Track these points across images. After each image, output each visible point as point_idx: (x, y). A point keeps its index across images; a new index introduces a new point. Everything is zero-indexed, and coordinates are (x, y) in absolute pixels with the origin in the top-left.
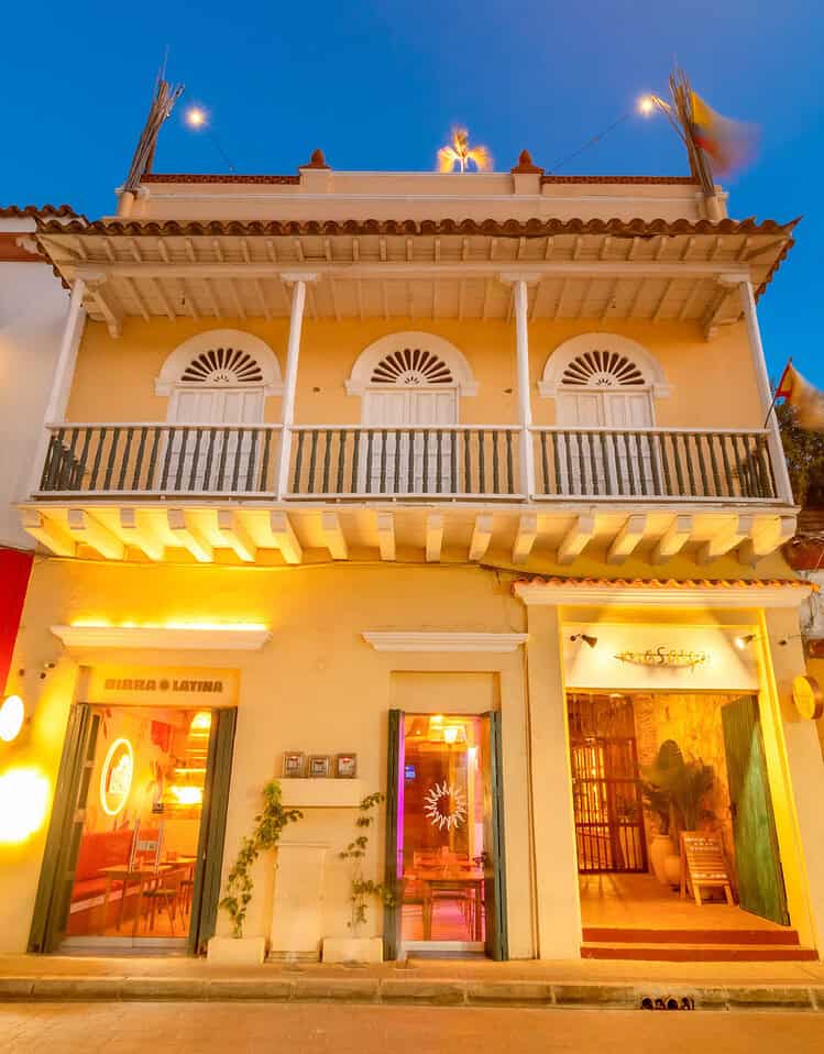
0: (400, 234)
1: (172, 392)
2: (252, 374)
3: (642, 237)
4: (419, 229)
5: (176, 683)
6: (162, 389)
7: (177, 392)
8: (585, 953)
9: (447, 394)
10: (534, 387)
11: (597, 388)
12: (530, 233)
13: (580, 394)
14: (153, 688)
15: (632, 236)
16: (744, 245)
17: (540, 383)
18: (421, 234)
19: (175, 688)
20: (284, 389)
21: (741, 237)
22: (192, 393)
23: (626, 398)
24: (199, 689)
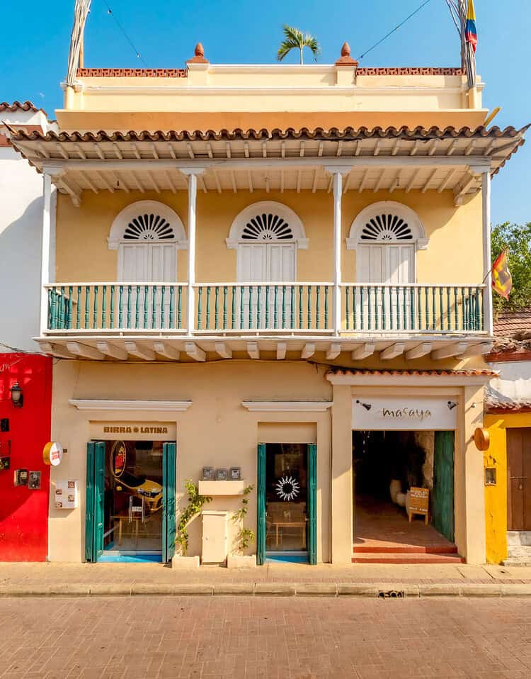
0: (258, 139)
1: (119, 248)
2: (168, 234)
3: (422, 139)
4: (270, 136)
5: (142, 429)
6: (112, 245)
7: (122, 246)
8: (354, 560)
9: (290, 247)
10: (344, 241)
11: (382, 241)
12: (346, 138)
13: (371, 246)
14: (130, 431)
15: (415, 139)
16: (490, 145)
17: (347, 239)
18: (272, 139)
19: (142, 432)
20: (188, 245)
21: (489, 139)
22: (131, 247)
23: (400, 248)
24: (155, 432)
